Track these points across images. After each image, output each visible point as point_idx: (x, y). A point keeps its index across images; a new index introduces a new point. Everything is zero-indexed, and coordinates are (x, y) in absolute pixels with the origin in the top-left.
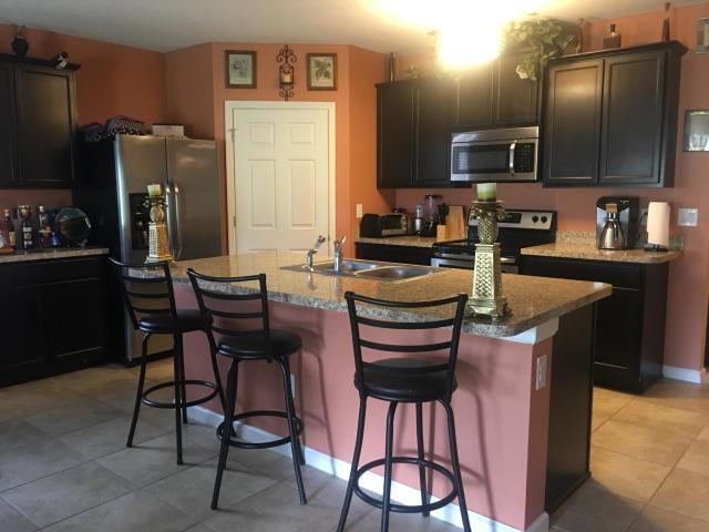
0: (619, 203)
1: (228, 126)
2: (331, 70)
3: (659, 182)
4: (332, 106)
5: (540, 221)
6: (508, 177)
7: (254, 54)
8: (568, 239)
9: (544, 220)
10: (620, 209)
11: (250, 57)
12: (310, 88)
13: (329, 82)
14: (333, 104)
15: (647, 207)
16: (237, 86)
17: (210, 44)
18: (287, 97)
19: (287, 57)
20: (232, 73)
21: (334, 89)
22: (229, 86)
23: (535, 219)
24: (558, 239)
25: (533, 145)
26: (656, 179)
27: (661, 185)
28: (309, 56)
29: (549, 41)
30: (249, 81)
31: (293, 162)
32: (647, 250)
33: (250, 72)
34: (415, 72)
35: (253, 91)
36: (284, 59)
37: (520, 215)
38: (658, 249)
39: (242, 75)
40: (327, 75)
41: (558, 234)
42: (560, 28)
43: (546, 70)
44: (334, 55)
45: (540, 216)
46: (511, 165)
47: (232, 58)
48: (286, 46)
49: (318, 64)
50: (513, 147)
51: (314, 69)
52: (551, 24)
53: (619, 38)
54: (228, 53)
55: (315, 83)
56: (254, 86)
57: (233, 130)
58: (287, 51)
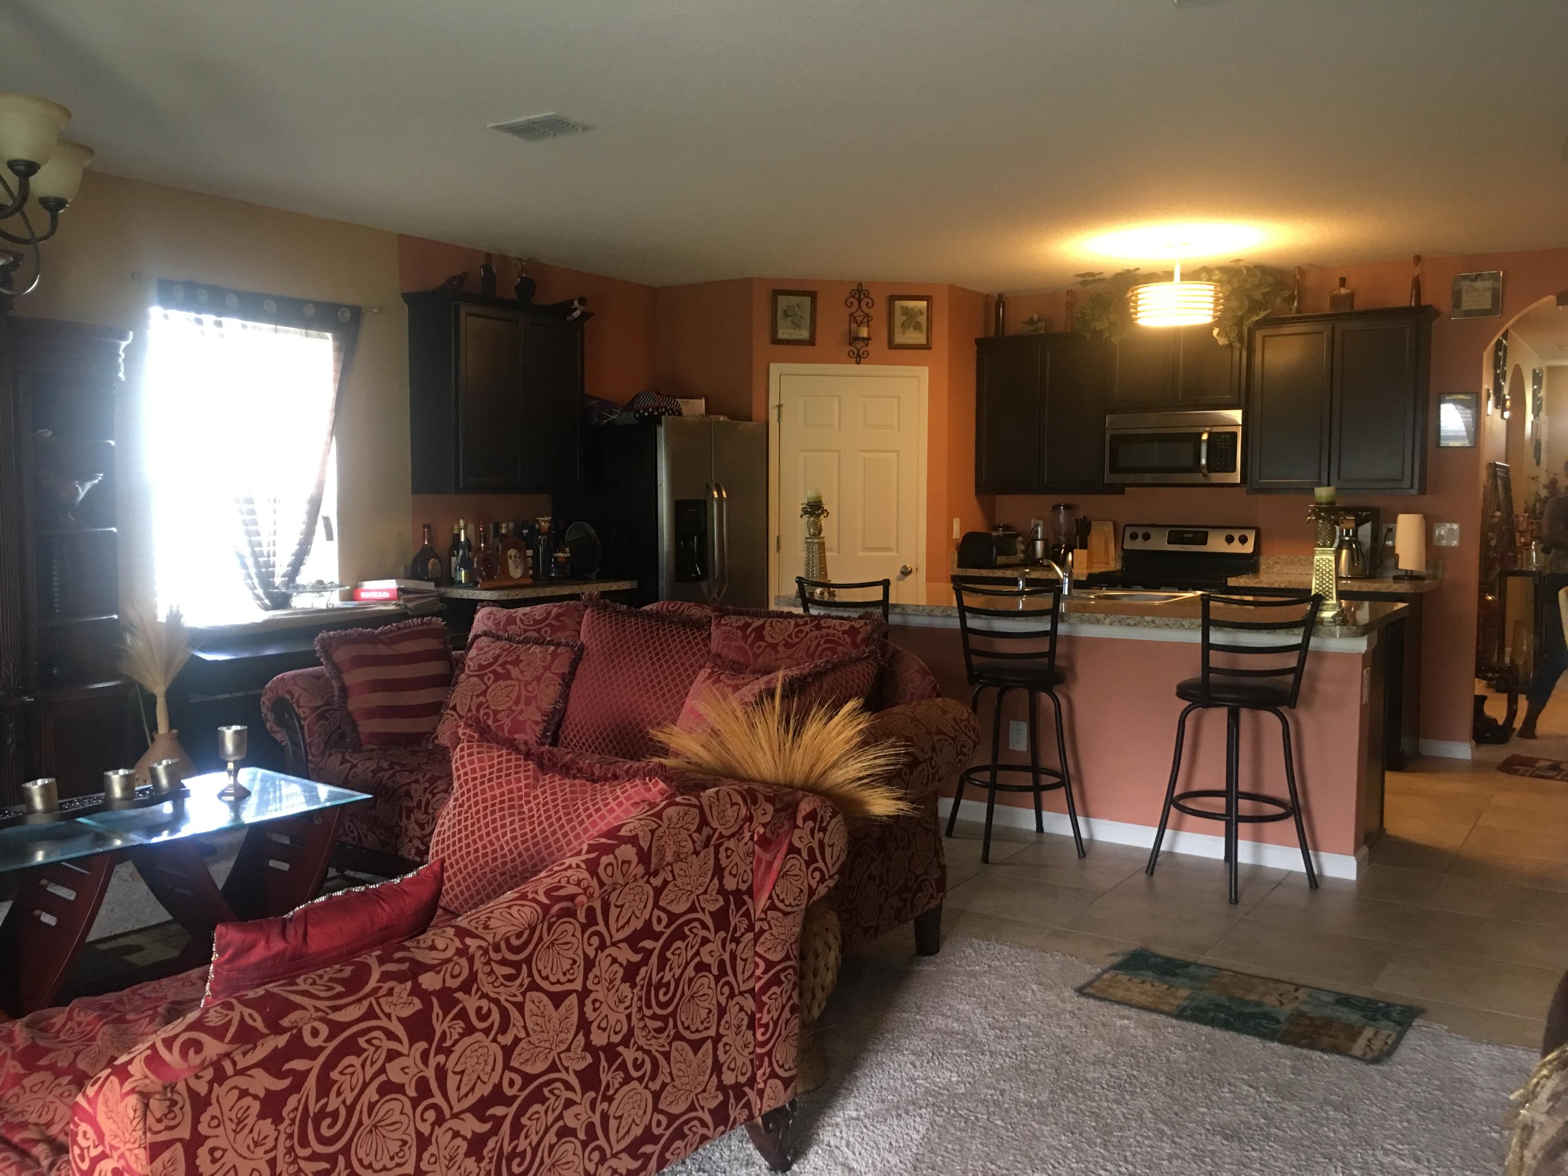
0: (1356, 516)
1: (773, 401)
2: (923, 319)
3: (1412, 487)
4: (923, 373)
5: (1236, 541)
6: (1199, 478)
7: (813, 295)
8: (1278, 567)
9: (1243, 540)
10: (1359, 523)
11: (807, 300)
12: (892, 345)
13: (920, 338)
14: (927, 368)
15: (1395, 521)
16: (788, 342)
17: (750, 280)
18: (859, 358)
19: (860, 301)
20: (780, 323)
21: (927, 347)
22: (776, 341)
23: (1230, 540)
24: (1263, 567)
25: (1234, 434)
26: (1407, 483)
27: (1414, 491)
28: (893, 298)
29: (1258, 296)
30: (805, 334)
31: (867, 455)
32: (1397, 578)
33: (807, 322)
34: (1041, 324)
35: (809, 348)
36: (856, 303)
37: (1206, 534)
38: (1410, 576)
39: (796, 325)
40: (917, 327)
41: (1262, 560)
42: (1271, 280)
43: (1251, 332)
44: (927, 298)
45: (1236, 535)
46: (1204, 461)
47: (783, 301)
48: (860, 284)
49: (906, 311)
50: (1205, 437)
51: (899, 318)
52: (1258, 273)
53: (1352, 296)
54: (777, 293)
55: (899, 339)
56: (811, 342)
57: (780, 407)
58: (860, 292)
